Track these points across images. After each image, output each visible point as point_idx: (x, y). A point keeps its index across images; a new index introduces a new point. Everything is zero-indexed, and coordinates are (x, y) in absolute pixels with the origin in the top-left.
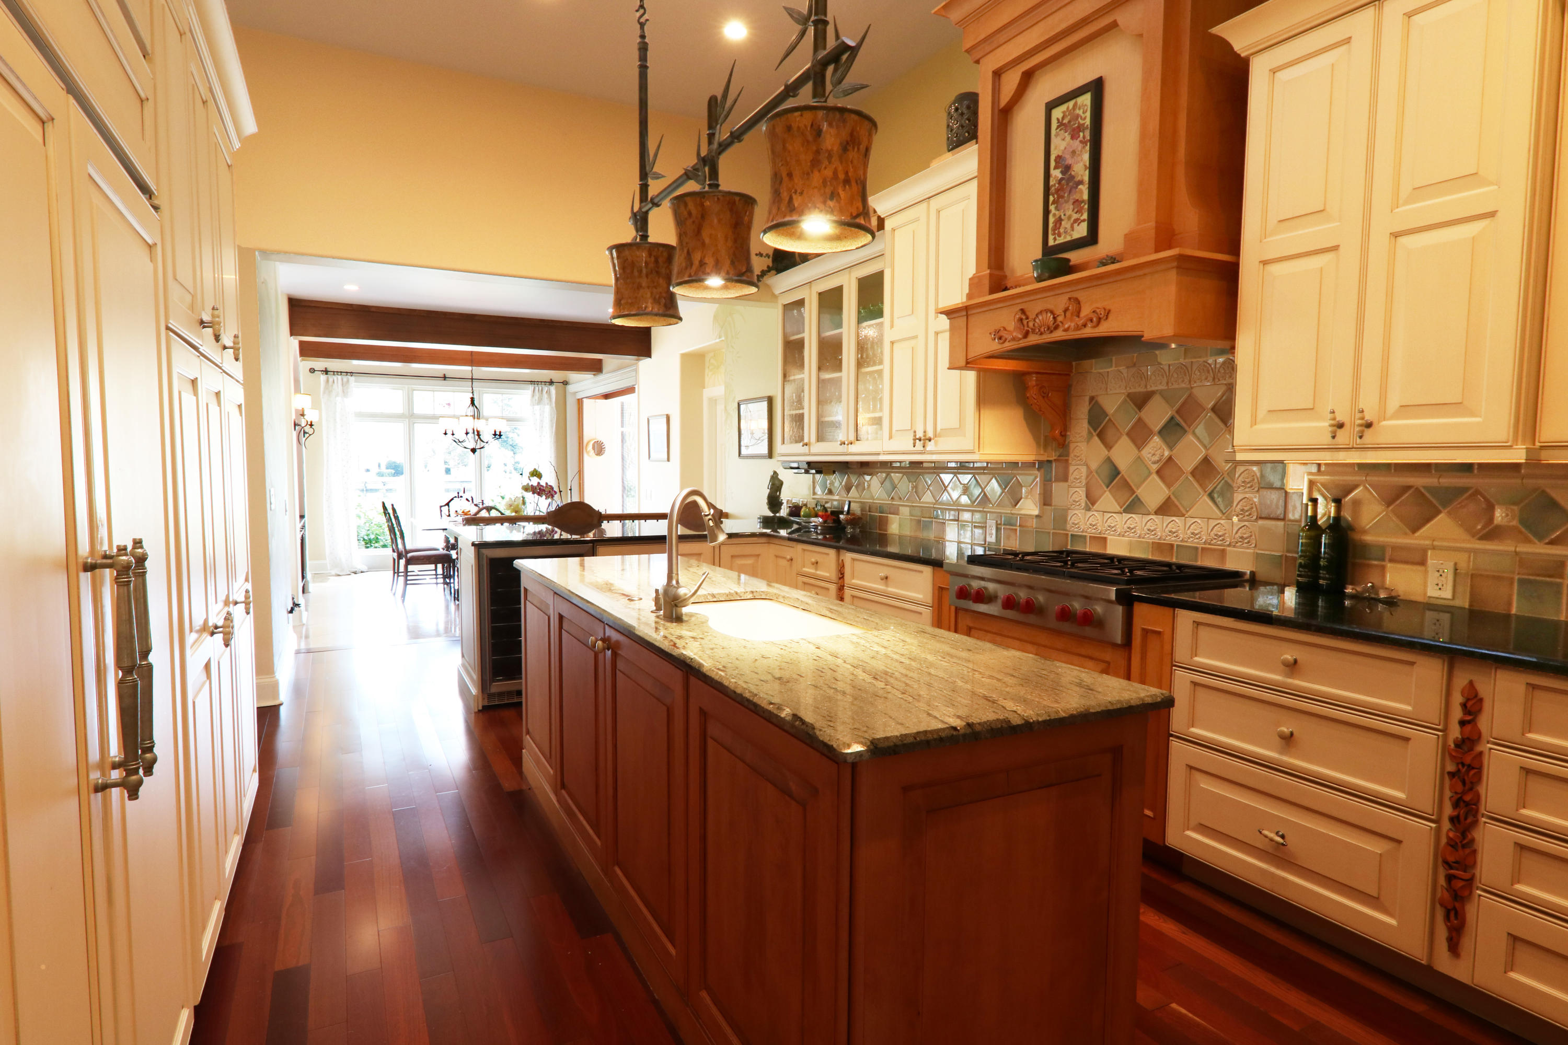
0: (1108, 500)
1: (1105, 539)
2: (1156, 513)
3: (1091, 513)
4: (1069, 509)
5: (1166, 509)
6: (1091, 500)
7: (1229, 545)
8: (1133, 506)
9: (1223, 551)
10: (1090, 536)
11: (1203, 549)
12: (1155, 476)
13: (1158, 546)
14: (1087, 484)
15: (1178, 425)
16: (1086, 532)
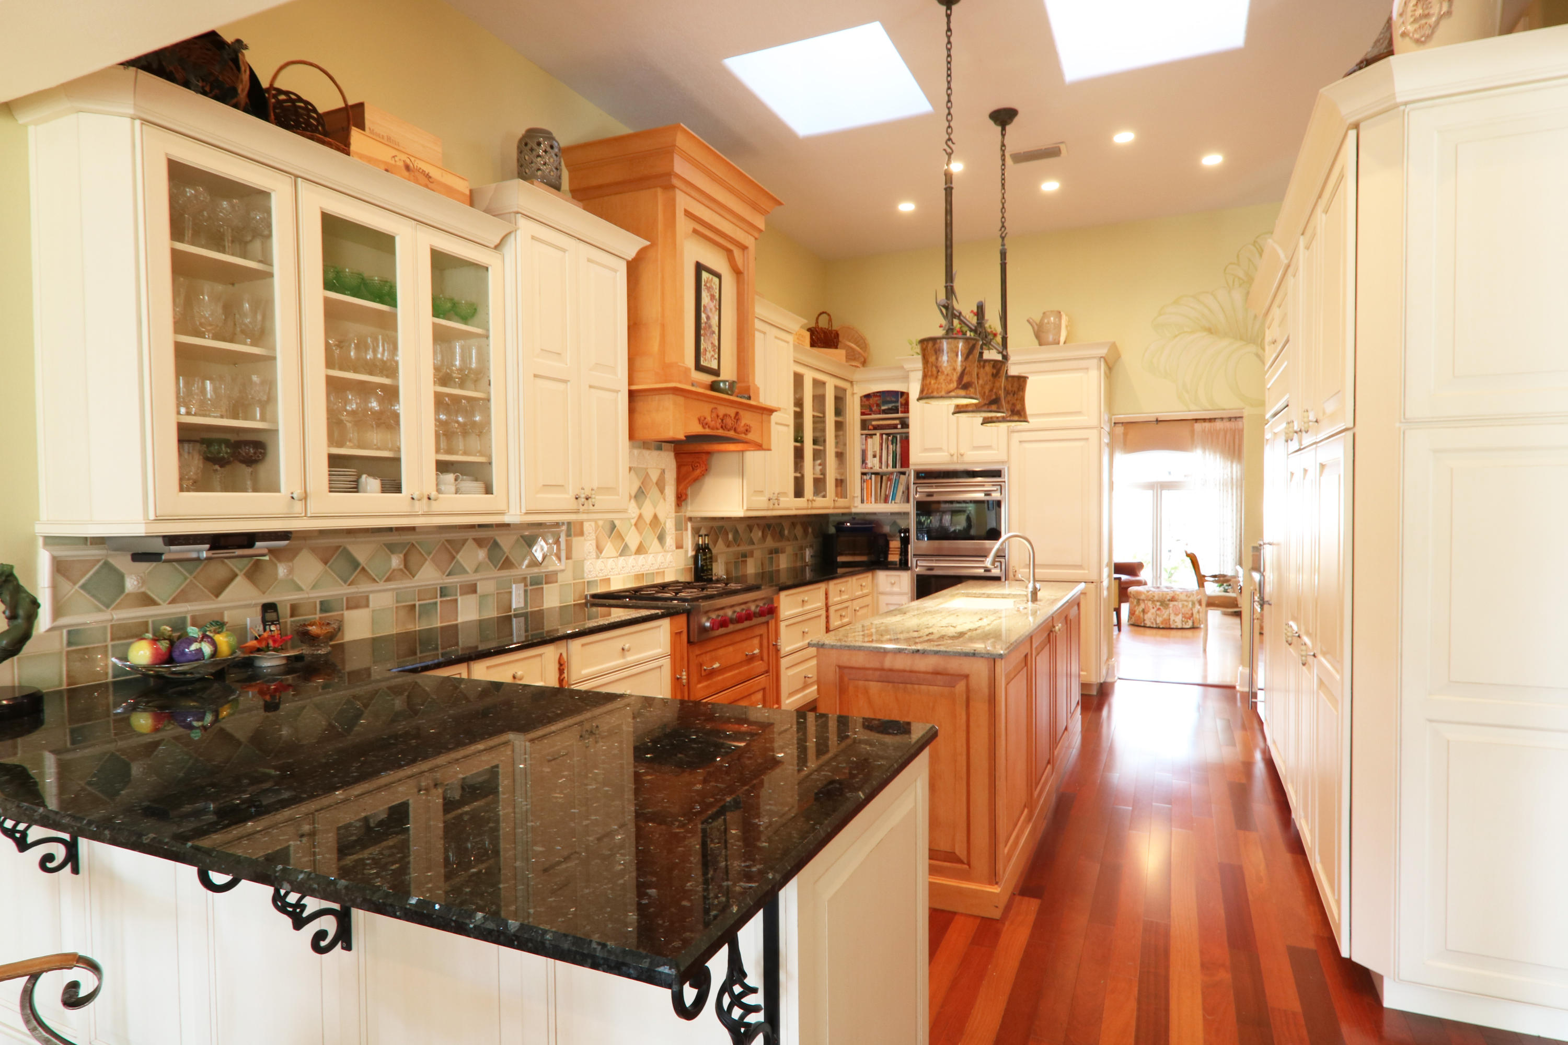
0: (610, 549)
1: (609, 579)
2: (636, 554)
3: (600, 561)
4: (585, 559)
5: (640, 550)
6: (599, 549)
7: (667, 568)
8: (624, 551)
9: (664, 572)
10: (601, 580)
11: (657, 573)
12: (633, 527)
13: (639, 577)
14: (597, 537)
15: (643, 492)
16: (597, 576)
